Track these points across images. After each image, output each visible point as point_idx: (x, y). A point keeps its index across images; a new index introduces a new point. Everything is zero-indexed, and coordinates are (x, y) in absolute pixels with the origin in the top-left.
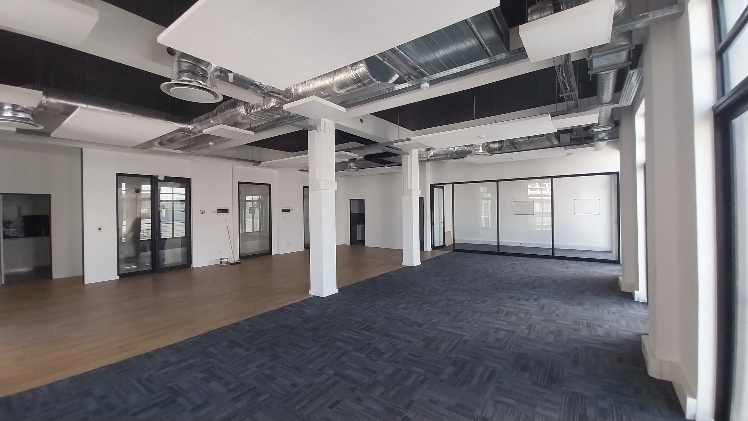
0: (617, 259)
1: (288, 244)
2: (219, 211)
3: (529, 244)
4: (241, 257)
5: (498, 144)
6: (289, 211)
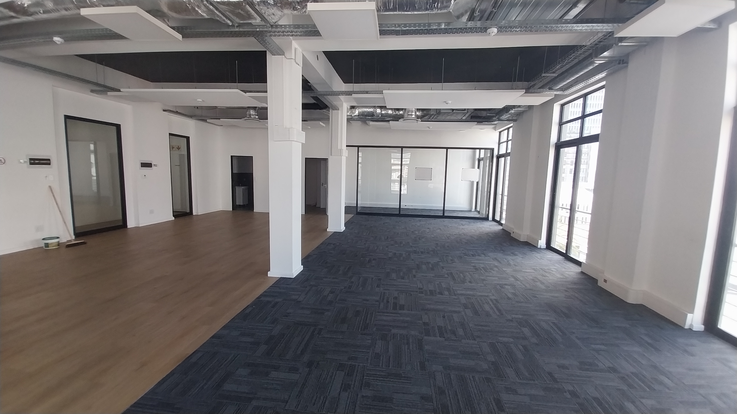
0: (487, 217)
1: (152, 212)
2: (32, 162)
5: (421, 112)
6: (152, 167)
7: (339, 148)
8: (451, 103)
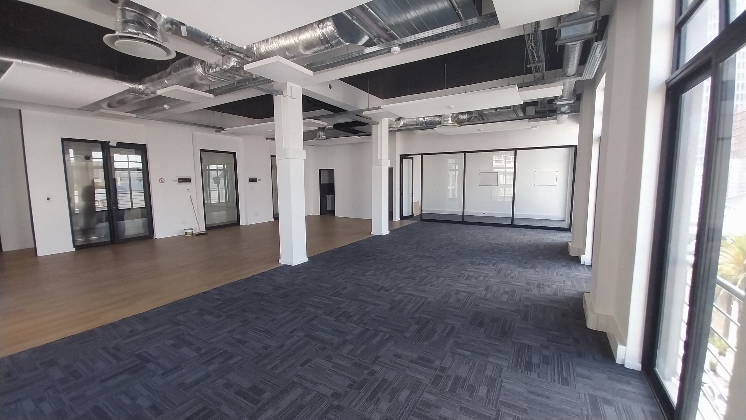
0: (569, 227)
1: (257, 214)
2: (180, 180)
3: (491, 213)
4: (207, 228)
5: (466, 116)
6: (257, 181)
7: (379, 158)
8: (455, 107)
